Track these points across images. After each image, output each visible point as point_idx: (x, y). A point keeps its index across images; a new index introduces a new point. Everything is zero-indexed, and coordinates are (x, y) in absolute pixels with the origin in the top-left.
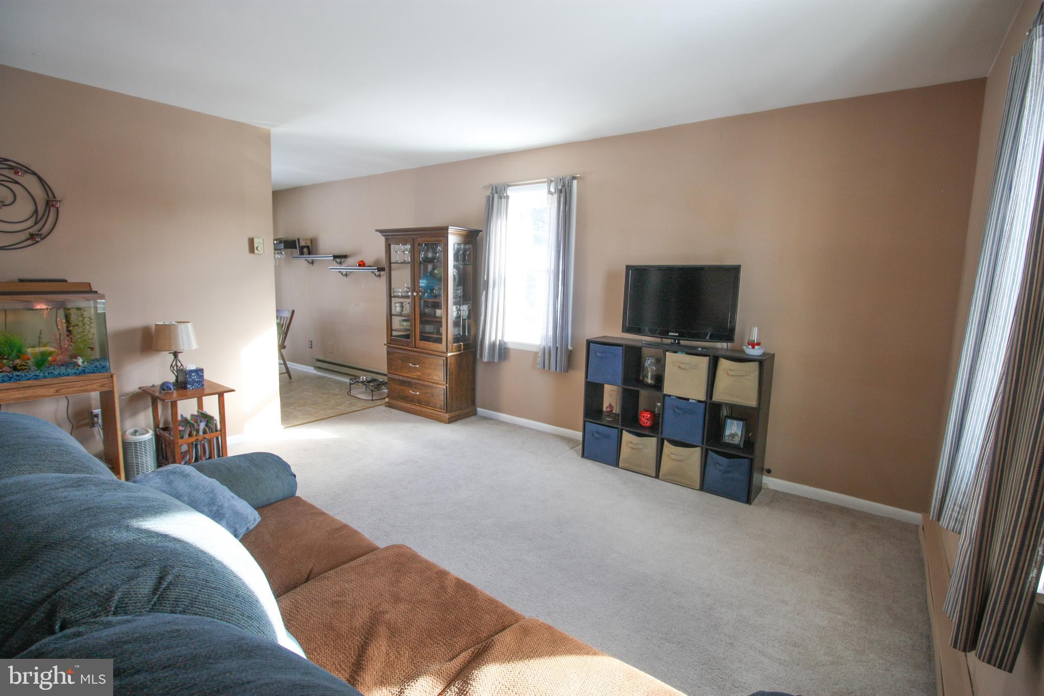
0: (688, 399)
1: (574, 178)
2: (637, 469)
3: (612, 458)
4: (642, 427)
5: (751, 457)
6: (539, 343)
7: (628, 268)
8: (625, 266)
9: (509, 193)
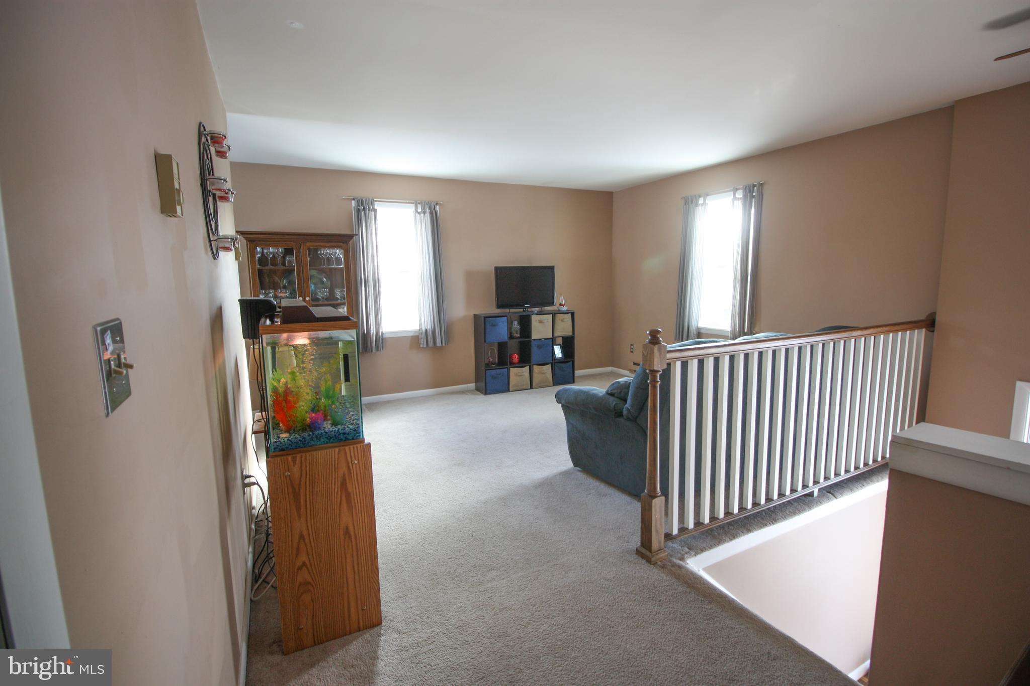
0: (541, 339)
1: (437, 204)
2: (521, 388)
3: (505, 388)
4: (514, 364)
5: (573, 360)
6: (418, 328)
7: (497, 269)
8: (494, 268)
9: (376, 207)
